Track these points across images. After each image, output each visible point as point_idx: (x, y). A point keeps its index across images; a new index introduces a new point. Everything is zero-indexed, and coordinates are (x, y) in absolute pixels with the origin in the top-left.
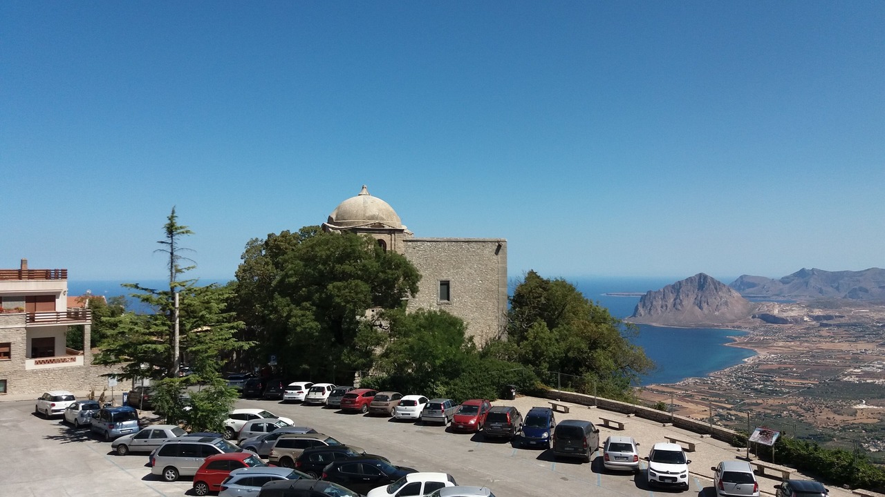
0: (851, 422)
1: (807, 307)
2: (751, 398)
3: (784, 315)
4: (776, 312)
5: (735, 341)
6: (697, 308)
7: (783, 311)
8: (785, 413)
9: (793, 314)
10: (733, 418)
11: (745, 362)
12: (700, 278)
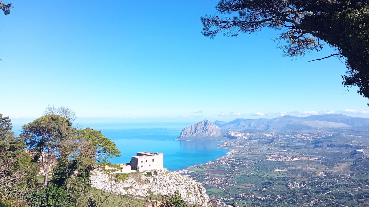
0: (277, 176)
1: (243, 132)
2: (236, 169)
3: (236, 136)
4: (233, 134)
5: (220, 146)
6: (204, 133)
7: (235, 134)
8: (251, 174)
9: (239, 135)
10: (233, 177)
11: (228, 154)
12: (205, 121)
